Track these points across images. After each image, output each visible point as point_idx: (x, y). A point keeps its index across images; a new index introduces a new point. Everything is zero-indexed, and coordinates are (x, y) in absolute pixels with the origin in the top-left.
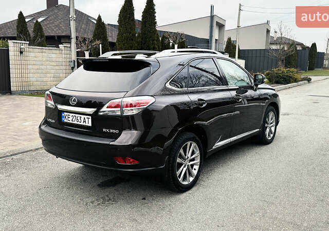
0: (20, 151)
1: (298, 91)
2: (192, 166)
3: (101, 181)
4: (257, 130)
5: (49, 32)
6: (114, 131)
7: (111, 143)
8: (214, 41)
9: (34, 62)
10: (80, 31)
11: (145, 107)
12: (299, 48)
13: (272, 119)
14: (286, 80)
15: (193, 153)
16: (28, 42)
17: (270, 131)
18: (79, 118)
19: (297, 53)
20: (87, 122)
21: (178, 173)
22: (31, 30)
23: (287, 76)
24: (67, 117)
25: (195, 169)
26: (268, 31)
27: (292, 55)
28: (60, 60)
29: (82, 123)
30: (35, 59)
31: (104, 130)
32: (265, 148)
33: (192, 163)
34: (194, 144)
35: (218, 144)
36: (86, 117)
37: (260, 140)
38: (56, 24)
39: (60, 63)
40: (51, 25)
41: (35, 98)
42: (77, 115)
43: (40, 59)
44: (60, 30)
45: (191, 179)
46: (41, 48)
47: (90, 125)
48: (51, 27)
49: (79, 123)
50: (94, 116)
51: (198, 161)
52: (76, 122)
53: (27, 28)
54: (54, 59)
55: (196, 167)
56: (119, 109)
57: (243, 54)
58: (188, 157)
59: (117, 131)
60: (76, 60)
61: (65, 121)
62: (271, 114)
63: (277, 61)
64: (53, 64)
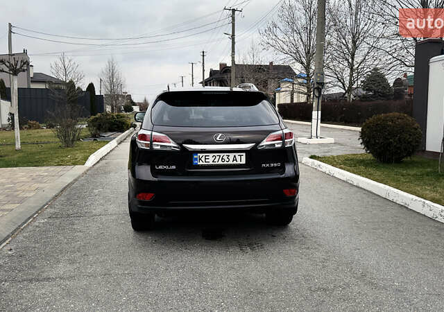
6: (275, 164)
18: (225, 157)
20: (239, 160)
24: (203, 159)
29: (231, 162)
36: (237, 154)
42: (222, 155)
47: (244, 162)
49: (225, 163)
52: (220, 162)
56: (281, 141)
59: (279, 165)
61: (201, 163)
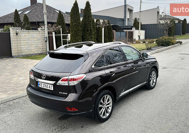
0: (17, 98)
1: (174, 51)
2: (108, 108)
3: (60, 116)
4: (145, 83)
5: (32, 19)
6: (65, 93)
7: (63, 100)
8: (127, 20)
9: (24, 39)
10: (50, 18)
11: (81, 80)
12: (177, 22)
13: (154, 75)
14: (167, 44)
15: (108, 101)
16: (21, 28)
17: (153, 82)
18: (47, 86)
19: (175, 25)
20: (51, 88)
21: (100, 113)
22: (22, 19)
23: (168, 41)
24: (41, 85)
25: (110, 109)
26: (158, 12)
27: (172, 27)
28: (39, 37)
29: (48, 88)
30: (25, 37)
31: (60, 93)
32: (150, 91)
33: (108, 106)
34: (108, 96)
35: (123, 93)
36: (50, 85)
37: (147, 87)
38: (36, 15)
39: (39, 39)
40: (33, 16)
41: (25, 60)
42: (46, 84)
43: (28, 37)
44: (38, 18)
45: (108, 115)
46: (28, 31)
47: (52, 89)
48: (33, 17)
49: (47, 88)
50: (55, 85)
51: (111, 104)
52: (45, 88)
53: (20, 19)
54: (35, 37)
55: (110, 108)
56: (67, 82)
57: (143, 27)
58: (105, 103)
59: (66, 94)
60: (48, 37)
61: (40, 86)
62: (154, 73)
63: (163, 31)
64: (35, 39)
